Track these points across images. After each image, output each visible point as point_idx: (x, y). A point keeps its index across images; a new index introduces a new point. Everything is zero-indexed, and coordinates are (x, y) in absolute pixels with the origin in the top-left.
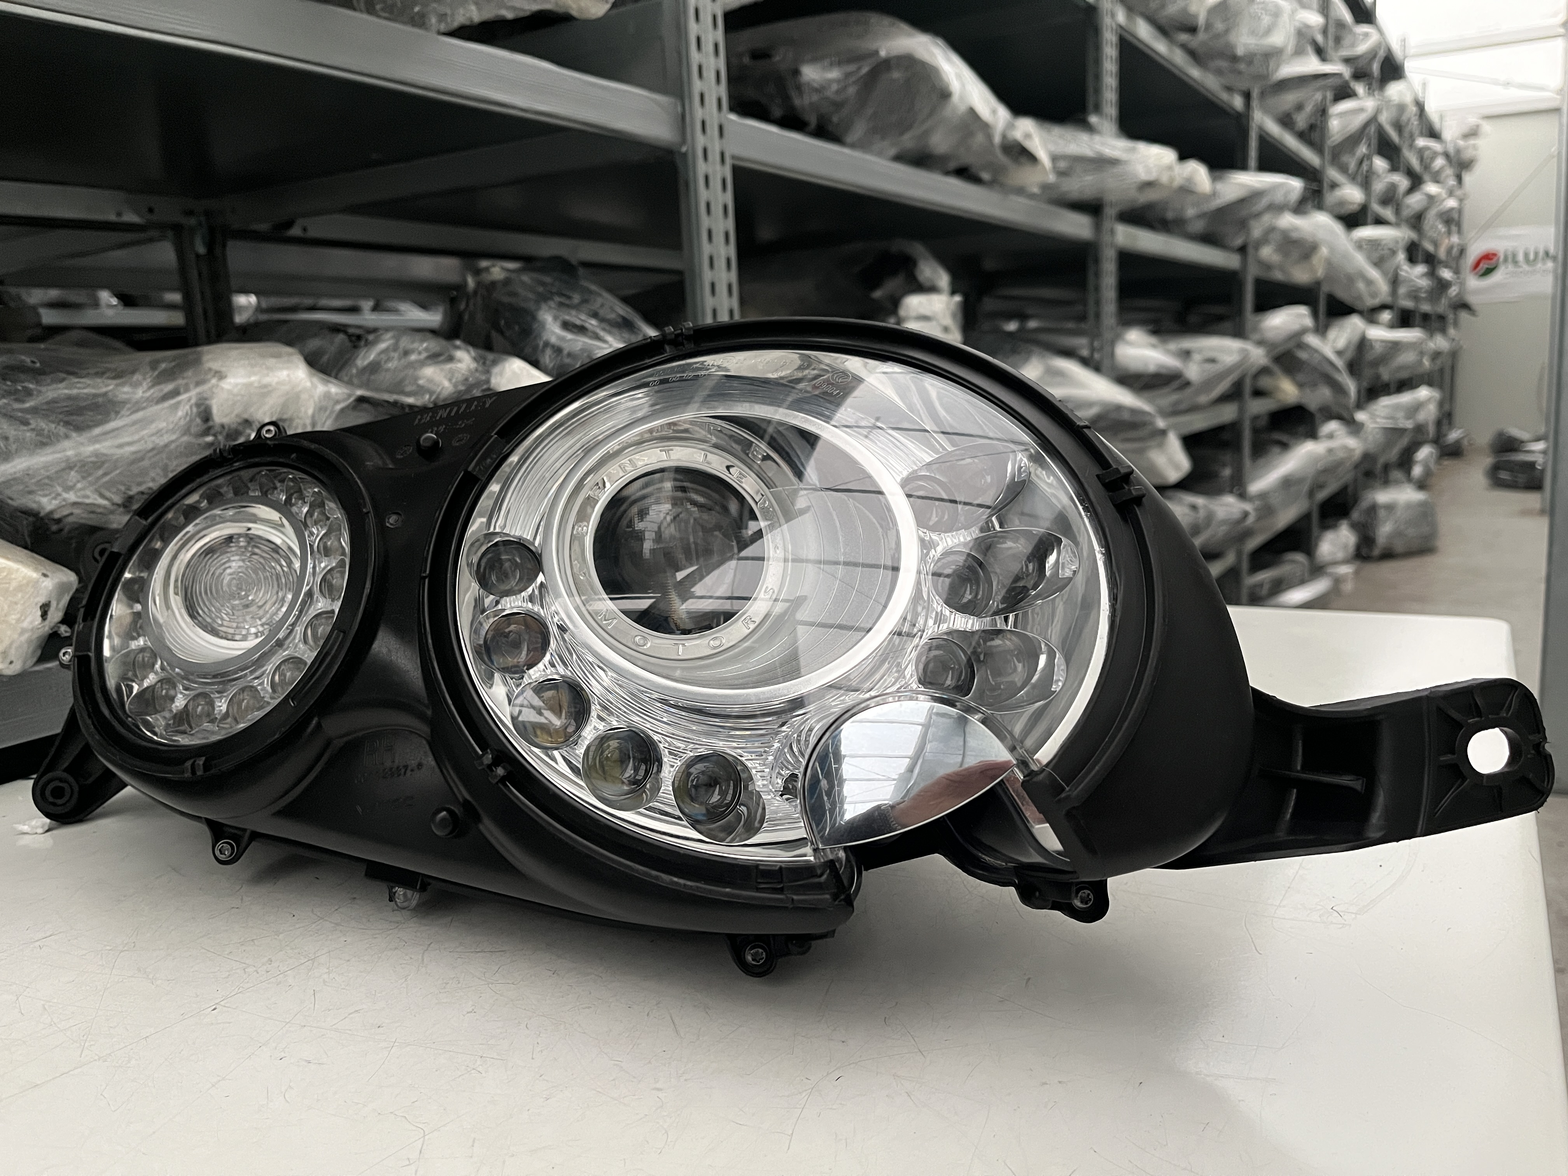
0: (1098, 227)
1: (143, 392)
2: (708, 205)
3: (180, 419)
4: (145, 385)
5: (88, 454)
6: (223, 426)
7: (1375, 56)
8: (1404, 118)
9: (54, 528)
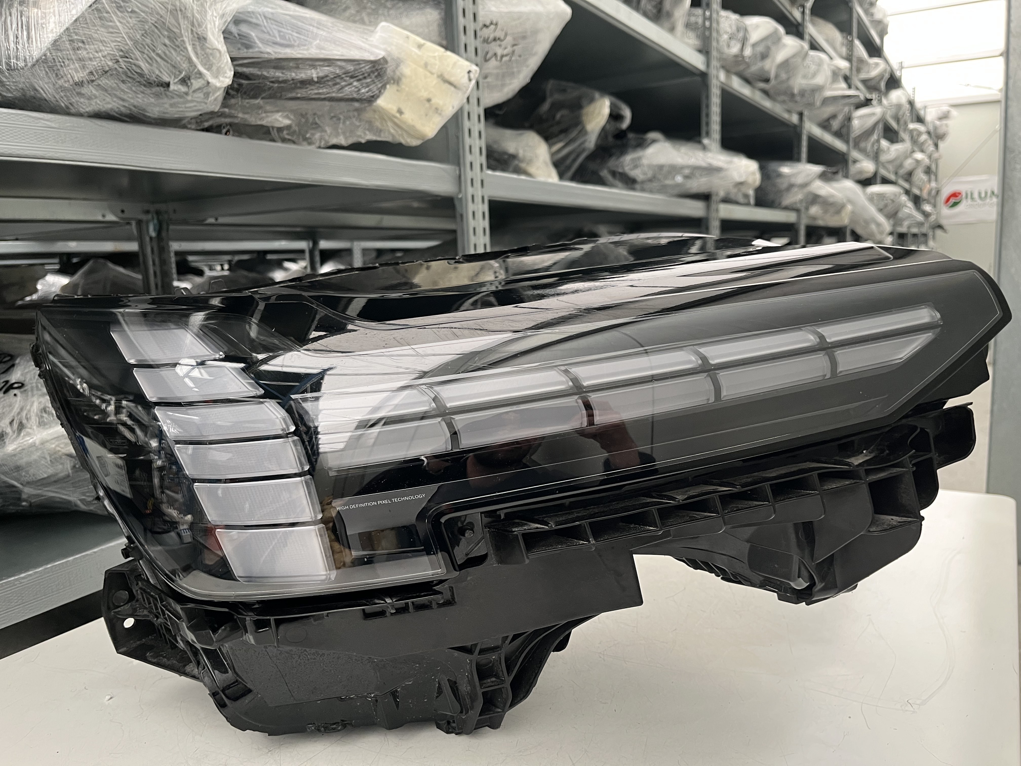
2: (474, 230)
7: (883, 77)
8: (901, 113)
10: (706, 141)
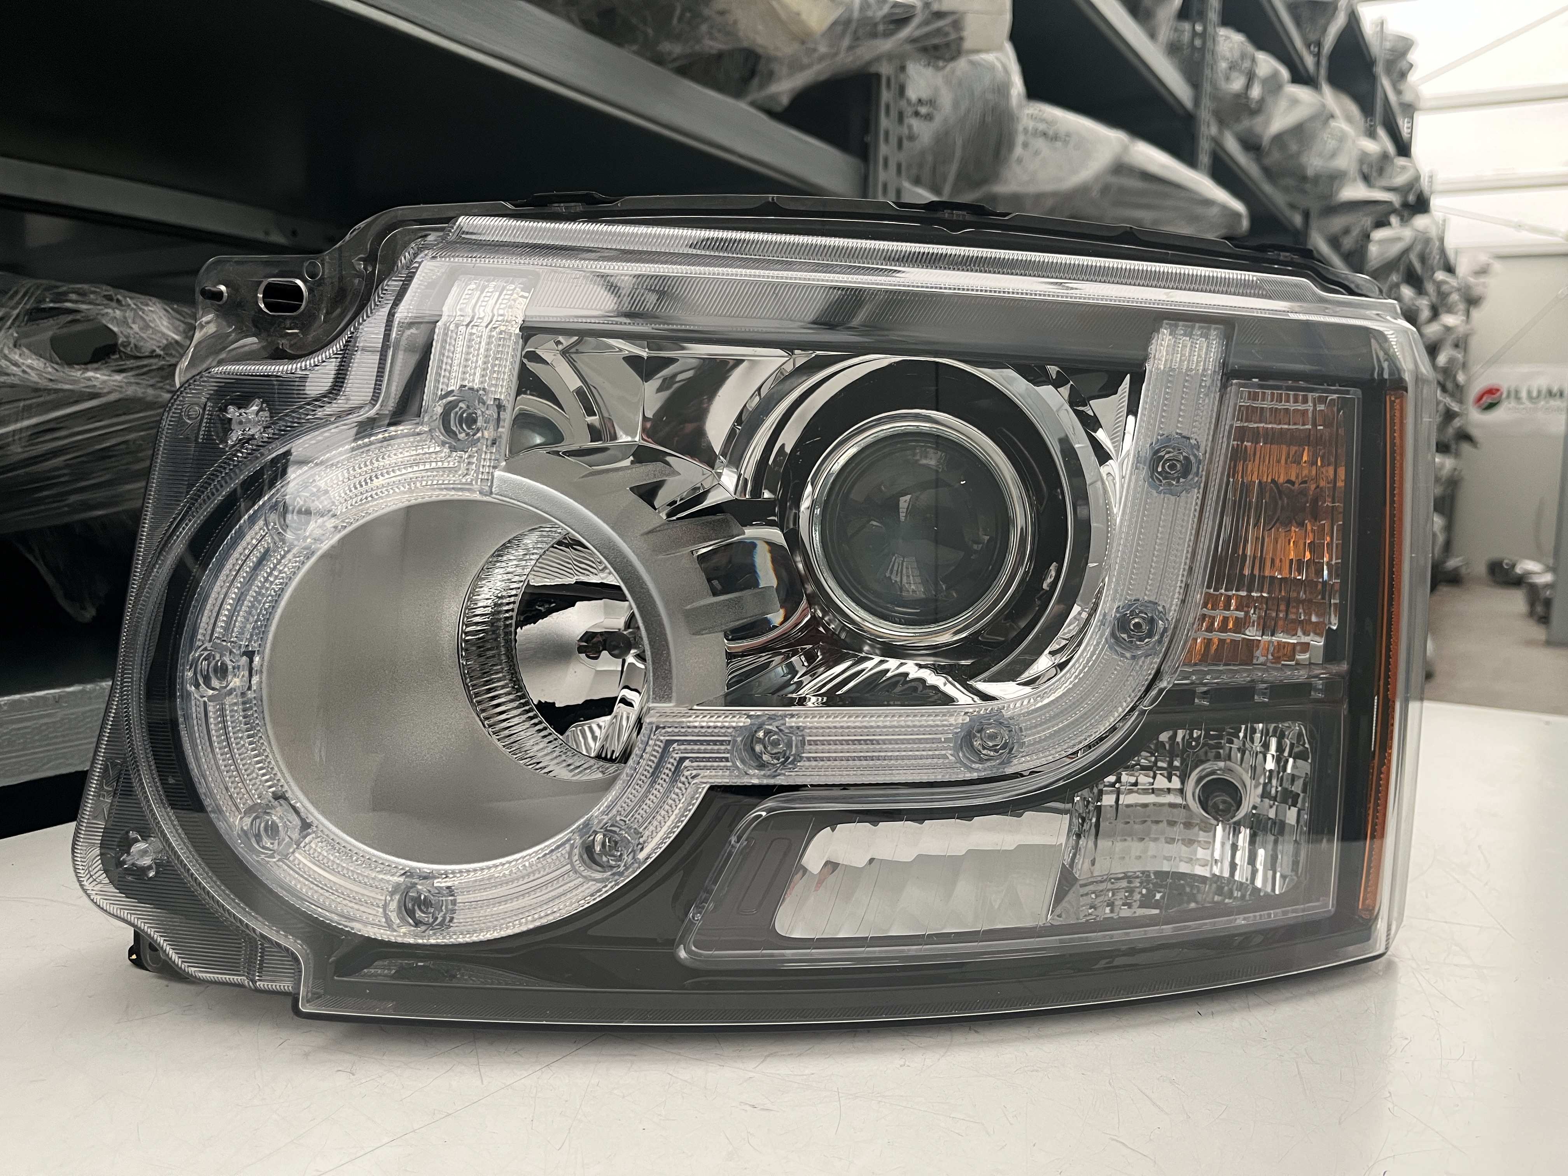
7: (1411, 189)
8: (1428, 251)
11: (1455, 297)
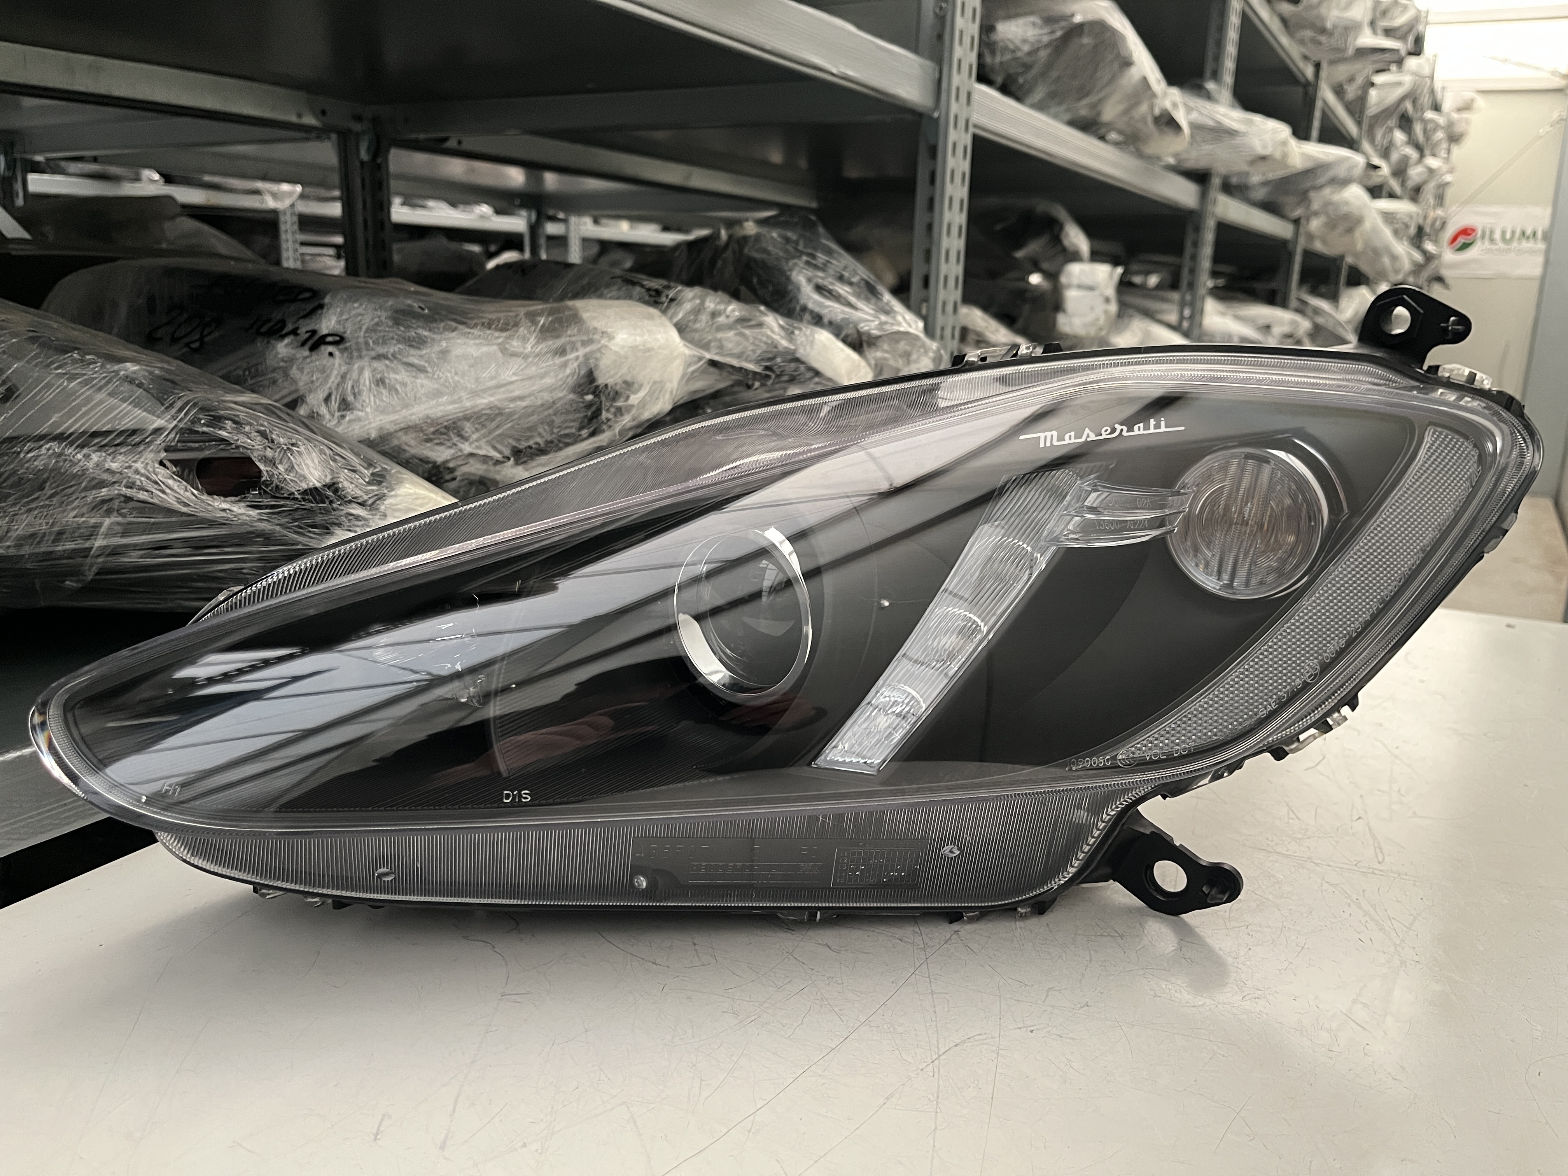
0: (1204, 195)
1: (532, 347)
2: (953, 172)
3: (568, 377)
4: (532, 340)
5: (483, 406)
6: (606, 386)
7: (1411, 29)
9: (448, 477)
10: (1211, 86)
11: (1440, 135)
